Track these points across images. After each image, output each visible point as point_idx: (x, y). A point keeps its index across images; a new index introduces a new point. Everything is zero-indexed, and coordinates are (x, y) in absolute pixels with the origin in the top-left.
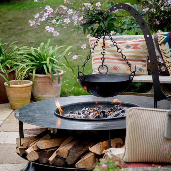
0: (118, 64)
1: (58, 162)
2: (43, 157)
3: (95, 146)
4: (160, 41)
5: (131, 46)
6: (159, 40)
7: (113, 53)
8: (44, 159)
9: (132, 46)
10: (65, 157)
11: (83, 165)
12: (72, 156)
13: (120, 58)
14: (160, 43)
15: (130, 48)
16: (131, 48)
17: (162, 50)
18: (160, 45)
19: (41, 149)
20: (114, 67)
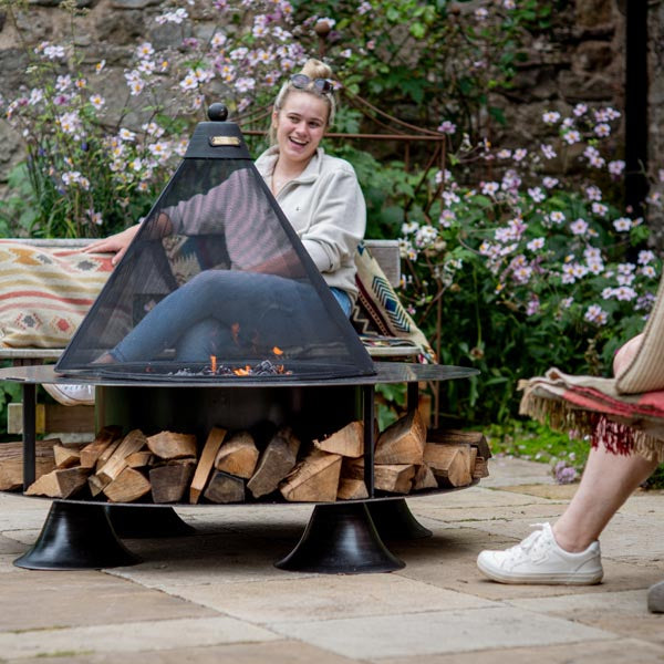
0: (68, 314)
1: (225, 492)
2: (167, 481)
3: (341, 432)
4: (170, 250)
5: (93, 261)
6: (169, 247)
7: (50, 282)
8: (171, 491)
9: (97, 263)
10: (246, 475)
11: (308, 492)
12: (274, 469)
13: (70, 297)
14: (170, 254)
15: (93, 270)
16: (96, 268)
17: (178, 274)
18: (173, 260)
19: (165, 456)
20: (58, 320)
